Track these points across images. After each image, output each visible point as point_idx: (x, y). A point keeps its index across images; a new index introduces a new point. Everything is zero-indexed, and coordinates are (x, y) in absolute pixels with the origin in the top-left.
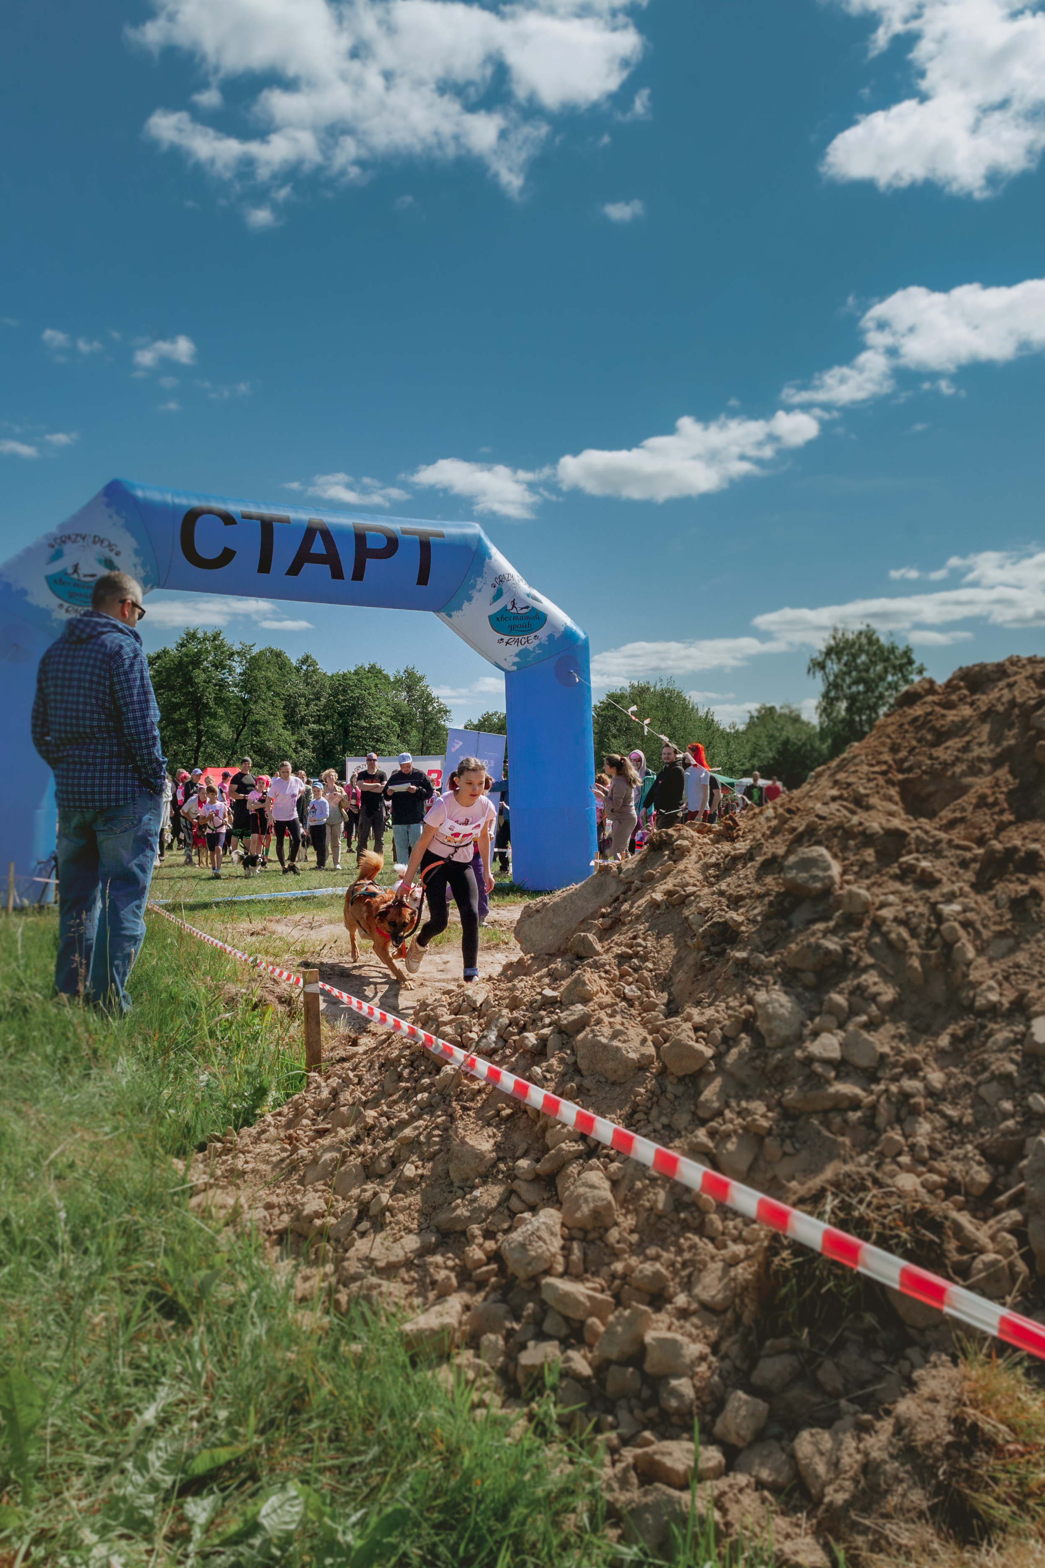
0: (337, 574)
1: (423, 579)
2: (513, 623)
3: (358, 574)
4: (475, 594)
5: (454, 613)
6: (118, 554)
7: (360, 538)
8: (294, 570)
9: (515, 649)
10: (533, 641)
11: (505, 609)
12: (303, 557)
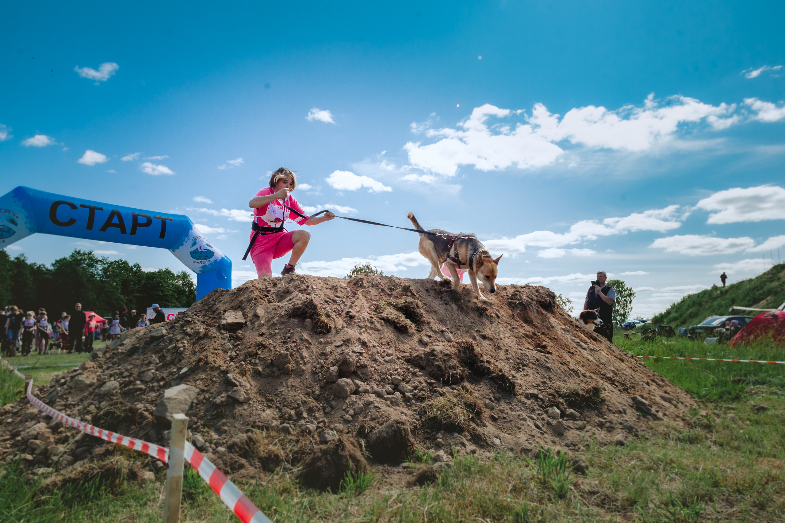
0: (124, 231)
1: (162, 235)
2: (200, 255)
3: (133, 232)
4: (184, 243)
5: (176, 250)
6: (17, 217)
7: (135, 217)
8: (104, 229)
9: (201, 265)
10: (208, 262)
11: (197, 249)
12: (108, 223)
